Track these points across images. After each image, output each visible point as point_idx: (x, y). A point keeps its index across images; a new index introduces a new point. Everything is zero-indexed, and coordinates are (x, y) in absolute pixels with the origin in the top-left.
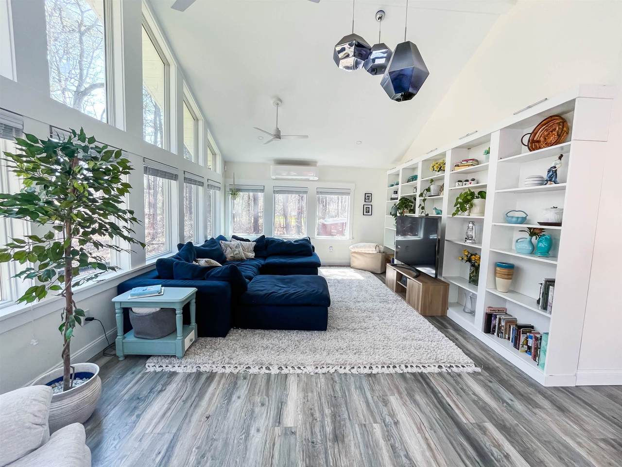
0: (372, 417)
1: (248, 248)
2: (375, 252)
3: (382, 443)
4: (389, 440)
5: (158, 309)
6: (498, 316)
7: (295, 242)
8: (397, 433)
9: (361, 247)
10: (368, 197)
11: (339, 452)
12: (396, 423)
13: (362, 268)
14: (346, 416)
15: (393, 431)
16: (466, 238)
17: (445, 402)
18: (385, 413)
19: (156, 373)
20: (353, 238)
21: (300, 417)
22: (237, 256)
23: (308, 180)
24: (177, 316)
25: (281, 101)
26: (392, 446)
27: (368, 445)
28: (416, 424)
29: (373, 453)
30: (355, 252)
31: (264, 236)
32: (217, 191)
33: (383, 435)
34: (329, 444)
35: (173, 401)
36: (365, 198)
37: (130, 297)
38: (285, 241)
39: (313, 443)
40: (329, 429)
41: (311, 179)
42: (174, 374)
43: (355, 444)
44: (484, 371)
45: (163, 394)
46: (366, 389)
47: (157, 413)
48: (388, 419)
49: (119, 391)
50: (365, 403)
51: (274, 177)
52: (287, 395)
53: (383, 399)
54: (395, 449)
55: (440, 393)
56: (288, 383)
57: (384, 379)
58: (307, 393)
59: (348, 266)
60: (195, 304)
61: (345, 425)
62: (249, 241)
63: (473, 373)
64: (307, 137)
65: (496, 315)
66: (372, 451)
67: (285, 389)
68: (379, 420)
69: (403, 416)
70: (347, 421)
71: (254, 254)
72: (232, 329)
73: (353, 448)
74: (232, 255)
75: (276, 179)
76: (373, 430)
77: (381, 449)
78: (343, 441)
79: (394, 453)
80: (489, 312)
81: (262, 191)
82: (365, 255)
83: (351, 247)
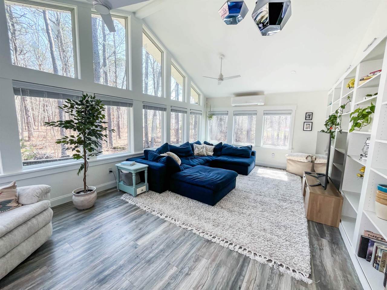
0: (179, 263)
1: (210, 149)
2: (306, 161)
3: (167, 278)
4: (171, 280)
5: (128, 172)
6: (375, 244)
7: (240, 148)
8: (180, 279)
9: (294, 156)
10: (309, 116)
11: (142, 268)
12: (188, 274)
13: (294, 173)
14: (167, 254)
15: (180, 277)
16: (361, 155)
17: (239, 283)
18: (189, 265)
19: (122, 200)
20: (292, 149)
21: (147, 242)
22: (200, 153)
23: (257, 105)
24: (133, 177)
25: (223, 56)
26: (168, 283)
27: (158, 275)
28: (199, 282)
29: (155, 280)
30: (290, 160)
31: (221, 143)
32: (200, 116)
33: (172, 275)
34: (143, 261)
35: (115, 213)
36: (306, 117)
37: (120, 165)
38: (234, 146)
39: (138, 256)
40: (151, 255)
41: (259, 104)
42: (127, 202)
43: (153, 270)
44: (314, 286)
45: (116, 209)
46: (195, 248)
47: (107, 215)
48: (186, 270)
49: (106, 202)
50: (185, 254)
51: (233, 105)
52: (154, 230)
53: (198, 258)
54: (169, 286)
55: (244, 277)
56: (162, 225)
57: (214, 247)
58: (164, 234)
59: (284, 169)
60: (147, 173)
61: (160, 258)
62: (213, 145)
63: (298, 281)
64: (239, 76)
65: (374, 242)
66: (156, 278)
67: (157, 227)
68: (180, 267)
69: (197, 273)
70: (165, 257)
71: (213, 153)
72: (167, 191)
73: (150, 270)
74: (198, 152)
75: (236, 106)
76: (170, 269)
77: (161, 281)
78: (149, 265)
79: (165, 287)
80: (366, 236)
81: (227, 114)
82: (298, 163)
83: (287, 155)
